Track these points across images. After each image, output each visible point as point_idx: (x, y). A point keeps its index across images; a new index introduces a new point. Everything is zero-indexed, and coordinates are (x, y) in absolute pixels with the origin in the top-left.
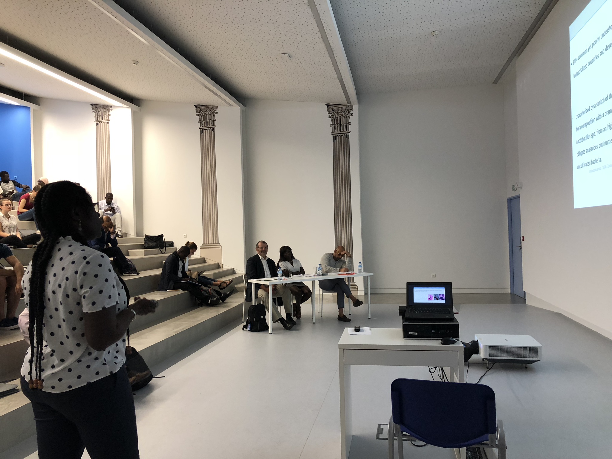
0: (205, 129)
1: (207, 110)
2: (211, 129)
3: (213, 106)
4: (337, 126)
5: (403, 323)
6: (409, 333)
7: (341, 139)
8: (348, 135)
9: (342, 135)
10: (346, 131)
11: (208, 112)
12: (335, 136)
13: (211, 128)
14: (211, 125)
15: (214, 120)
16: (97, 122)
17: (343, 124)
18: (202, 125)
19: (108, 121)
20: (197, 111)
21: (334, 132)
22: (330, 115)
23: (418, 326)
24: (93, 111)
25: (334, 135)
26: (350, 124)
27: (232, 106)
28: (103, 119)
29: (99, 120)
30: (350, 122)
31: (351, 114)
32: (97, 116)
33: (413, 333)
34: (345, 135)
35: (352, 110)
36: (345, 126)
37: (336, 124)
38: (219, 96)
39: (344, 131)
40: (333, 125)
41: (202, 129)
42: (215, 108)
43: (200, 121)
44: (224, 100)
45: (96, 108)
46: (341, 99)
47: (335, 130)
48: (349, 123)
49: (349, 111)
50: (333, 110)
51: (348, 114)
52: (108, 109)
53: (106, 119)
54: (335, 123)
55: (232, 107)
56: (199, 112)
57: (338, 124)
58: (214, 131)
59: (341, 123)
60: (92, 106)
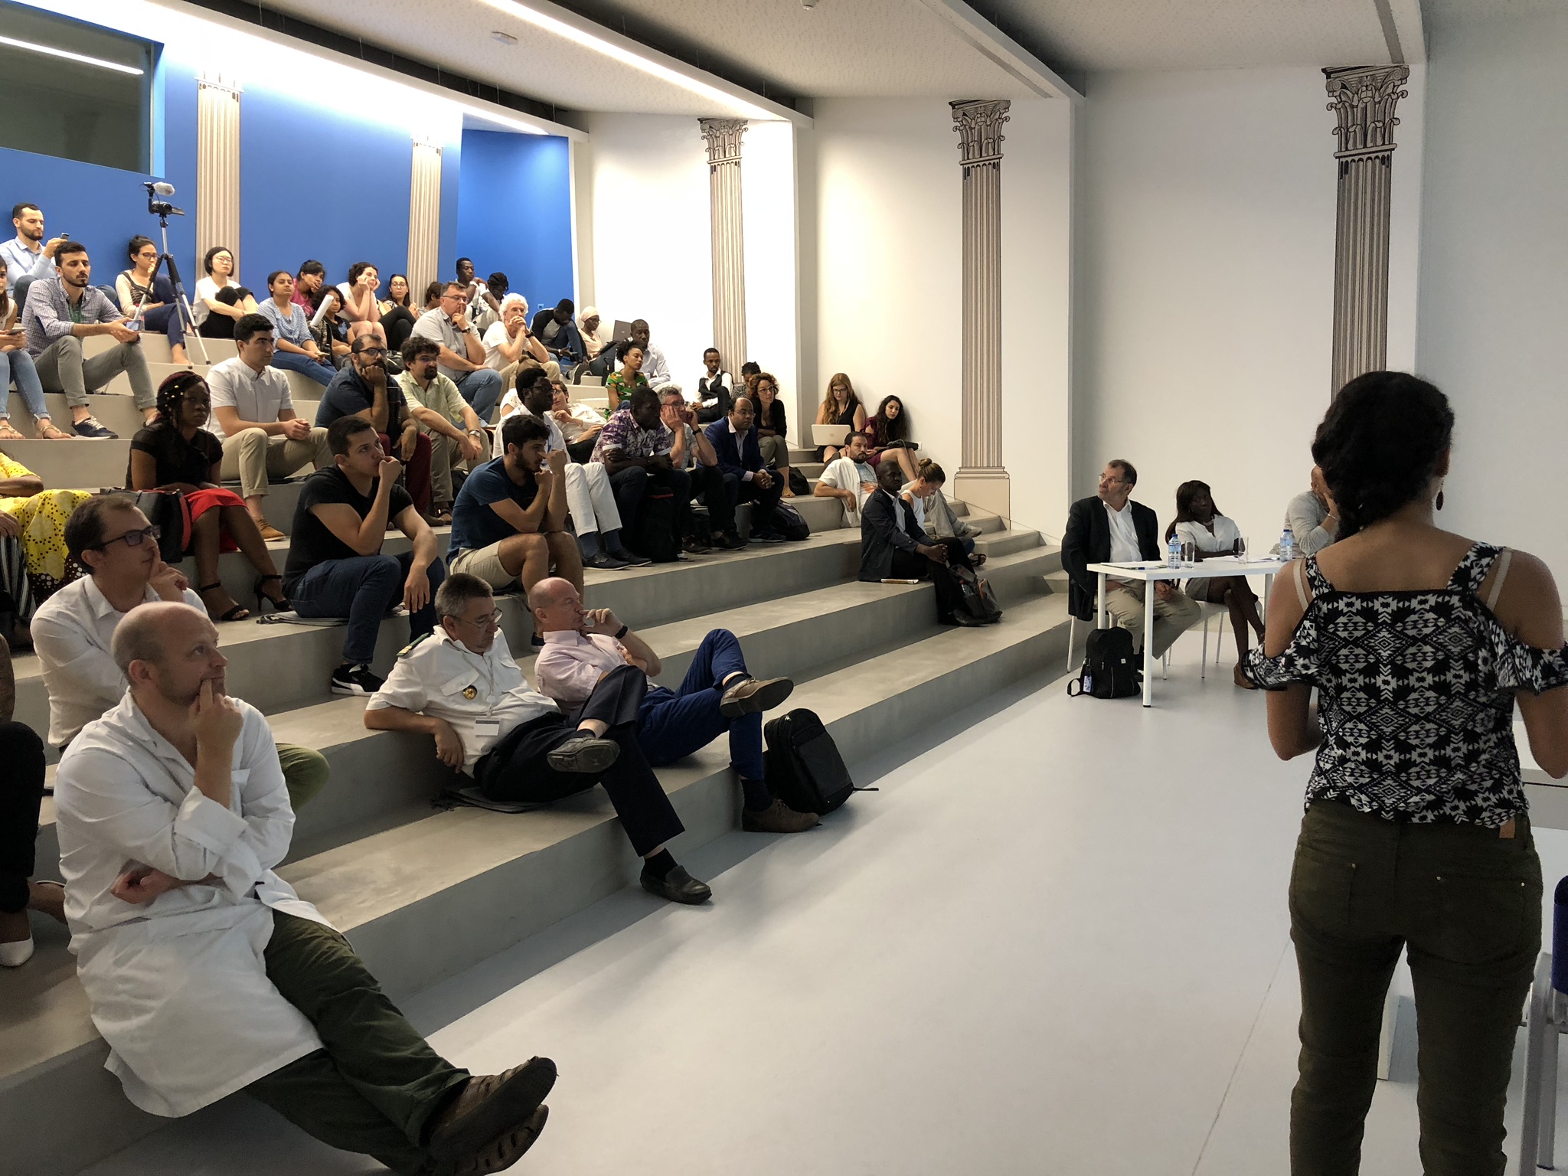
0: (975, 165)
1: (981, 114)
2: (990, 164)
3: (999, 102)
4: (1355, 131)
7: (1365, 172)
8: (1389, 158)
9: (1370, 158)
10: (1384, 144)
11: (983, 119)
12: (1347, 161)
13: (992, 162)
14: (991, 153)
15: (1001, 138)
16: (713, 165)
17: (1373, 125)
18: (968, 154)
19: (737, 160)
20: (955, 118)
21: (1343, 149)
22: (1334, 100)
24: (704, 137)
25: (1344, 160)
26: (1396, 122)
27: (1047, 96)
28: (727, 155)
29: (716, 157)
30: (1397, 119)
31: (1403, 94)
32: (711, 150)
34: (1377, 157)
35: (1404, 81)
36: (1378, 129)
37: (1352, 126)
38: (1016, 74)
39: (1375, 145)
40: (1343, 131)
41: (966, 166)
42: (1002, 106)
43: (963, 143)
44: (1027, 82)
45: (711, 127)
46: (1373, 50)
47: (1347, 144)
48: (1394, 121)
49: (1394, 86)
50: (1344, 86)
51: (1393, 93)
52: (737, 128)
53: (733, 154)
54: (1349, 125)
55: (1048, 99)
56: (962, 121)
57: (1359, 126)
58: (999, 170)
59: (1368, 123)
60: (701, 123)
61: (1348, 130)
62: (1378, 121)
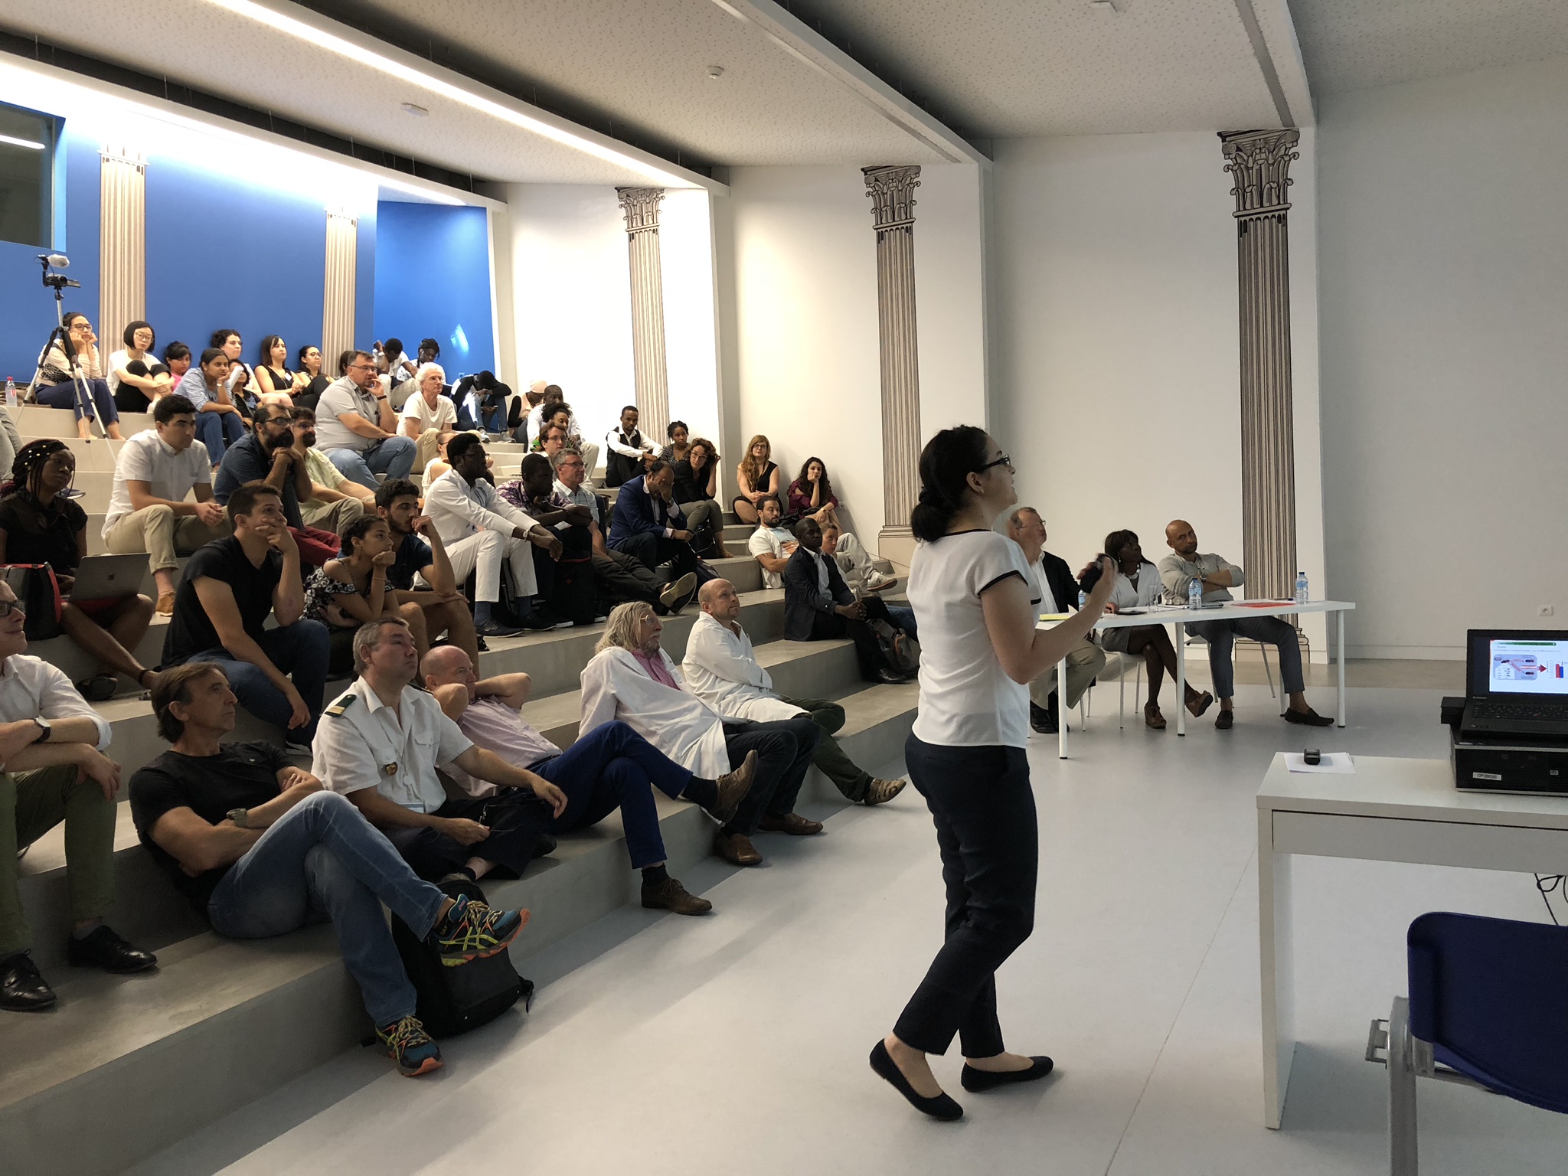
0: (888, 229)
1: (892, 179)
2: (903, 228)
3: (910, 167)
4: (1251, 191)
5: (1456, 747)
6: (1476, 775)
7: (1262, 230)
8: (1285, 217)
9: (1267, 217)
10: (1279, 204)
11: (895, 184)
12: (1245, 221)
13: (905, 226)
14: (903, 217)
15: (912, 202)
16: (631, 232)
17: (1268, 186)
18: (881, 219)
19: (655, 228)
20: (868, 184)
21: (1241, 209)
22: (1230, 162)
23: (1505, 757)
24: (622, 205)
25: (1243, 219)
26: (1290, 182)
27: (957, 161)
28: (645, 223)
29: (634, 225)
30: (1290, 179)
31: (1295, 156)
32: (629, 218)
33: (1488, 776)
34: (1274, 216)
35: (1295, 144)
36: (1273, 190)
37: (1249, 186)
38: (924, 140)
39: (1271, 205)
40: (1240, 191)
41: (880, 230)
42: (914, 170)
43: (876, 208)
44: (934, 146)
45: (628, 196)
46: (1261, 113)
47: (1244, 203)
48: (1288, 181)
49: (1286, 149)
50: (1238, 149)
51: (1285, 154)
52: (655, 196)
53: (651, 222)
54: (1246, 185)
55: (957, 164)
56: (874, 187)
57: (1255, 187)
58: (911, 234)
59: (1264, 184)
60: (619, 191)
61: (1245, 191)
62: (1274, 182)
